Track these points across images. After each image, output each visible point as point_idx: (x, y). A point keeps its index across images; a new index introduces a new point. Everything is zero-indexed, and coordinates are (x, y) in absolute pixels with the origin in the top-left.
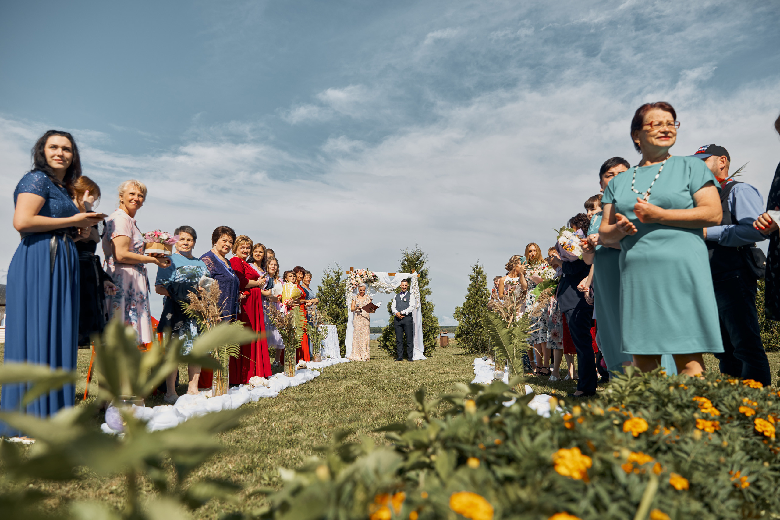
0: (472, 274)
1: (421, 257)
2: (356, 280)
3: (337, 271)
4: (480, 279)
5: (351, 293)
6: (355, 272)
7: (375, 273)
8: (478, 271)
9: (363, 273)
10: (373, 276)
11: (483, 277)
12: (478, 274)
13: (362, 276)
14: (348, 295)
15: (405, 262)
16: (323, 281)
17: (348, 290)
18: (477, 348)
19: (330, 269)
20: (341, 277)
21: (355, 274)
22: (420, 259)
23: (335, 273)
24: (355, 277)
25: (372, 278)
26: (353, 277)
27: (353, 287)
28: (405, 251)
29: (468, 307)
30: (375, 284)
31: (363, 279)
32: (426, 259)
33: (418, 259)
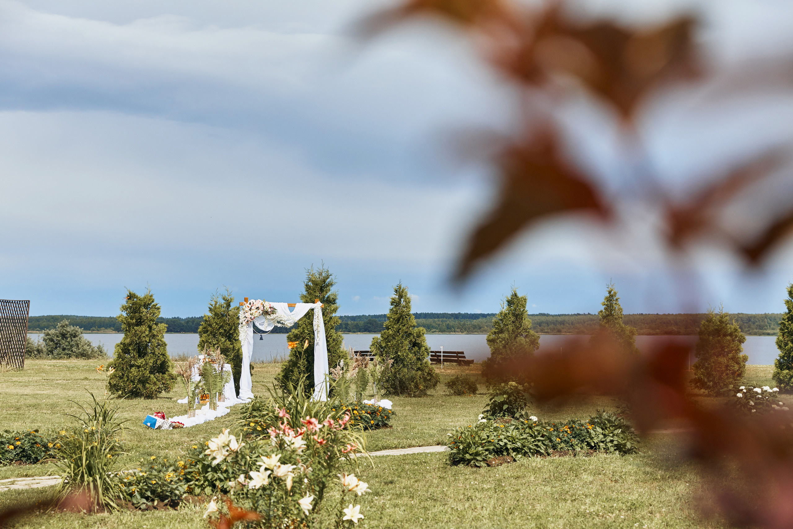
0: (394, 296)
1: (328, 278)
2: (251, 312)
3: (227, 296)
4: (403, 303)
5: (245, 327)
6: (250, 304)
7: (274, 304)
8: (400, 293)
9: (259, 305)
10: (270, 308)
11: (407, 300)
12: (401, 297)
13: (258, 308)
14: (242, 329)
15: (310, 284)
16: (210, 308)
17: (242, 324)
18: (395, 388)
19: (218, 294)
20: (231, 304)
21: (250, 306)
22: (328, 280)
23: (224, 299)
24: (250, 310)
25: (269, 310)
26: (247, 309)
27: (248, 321)
28: (310, 268)
29: (385, 339)
30: (273, 316)
31: (258, 311)
32: (334, 281)
33: (324, 282)
